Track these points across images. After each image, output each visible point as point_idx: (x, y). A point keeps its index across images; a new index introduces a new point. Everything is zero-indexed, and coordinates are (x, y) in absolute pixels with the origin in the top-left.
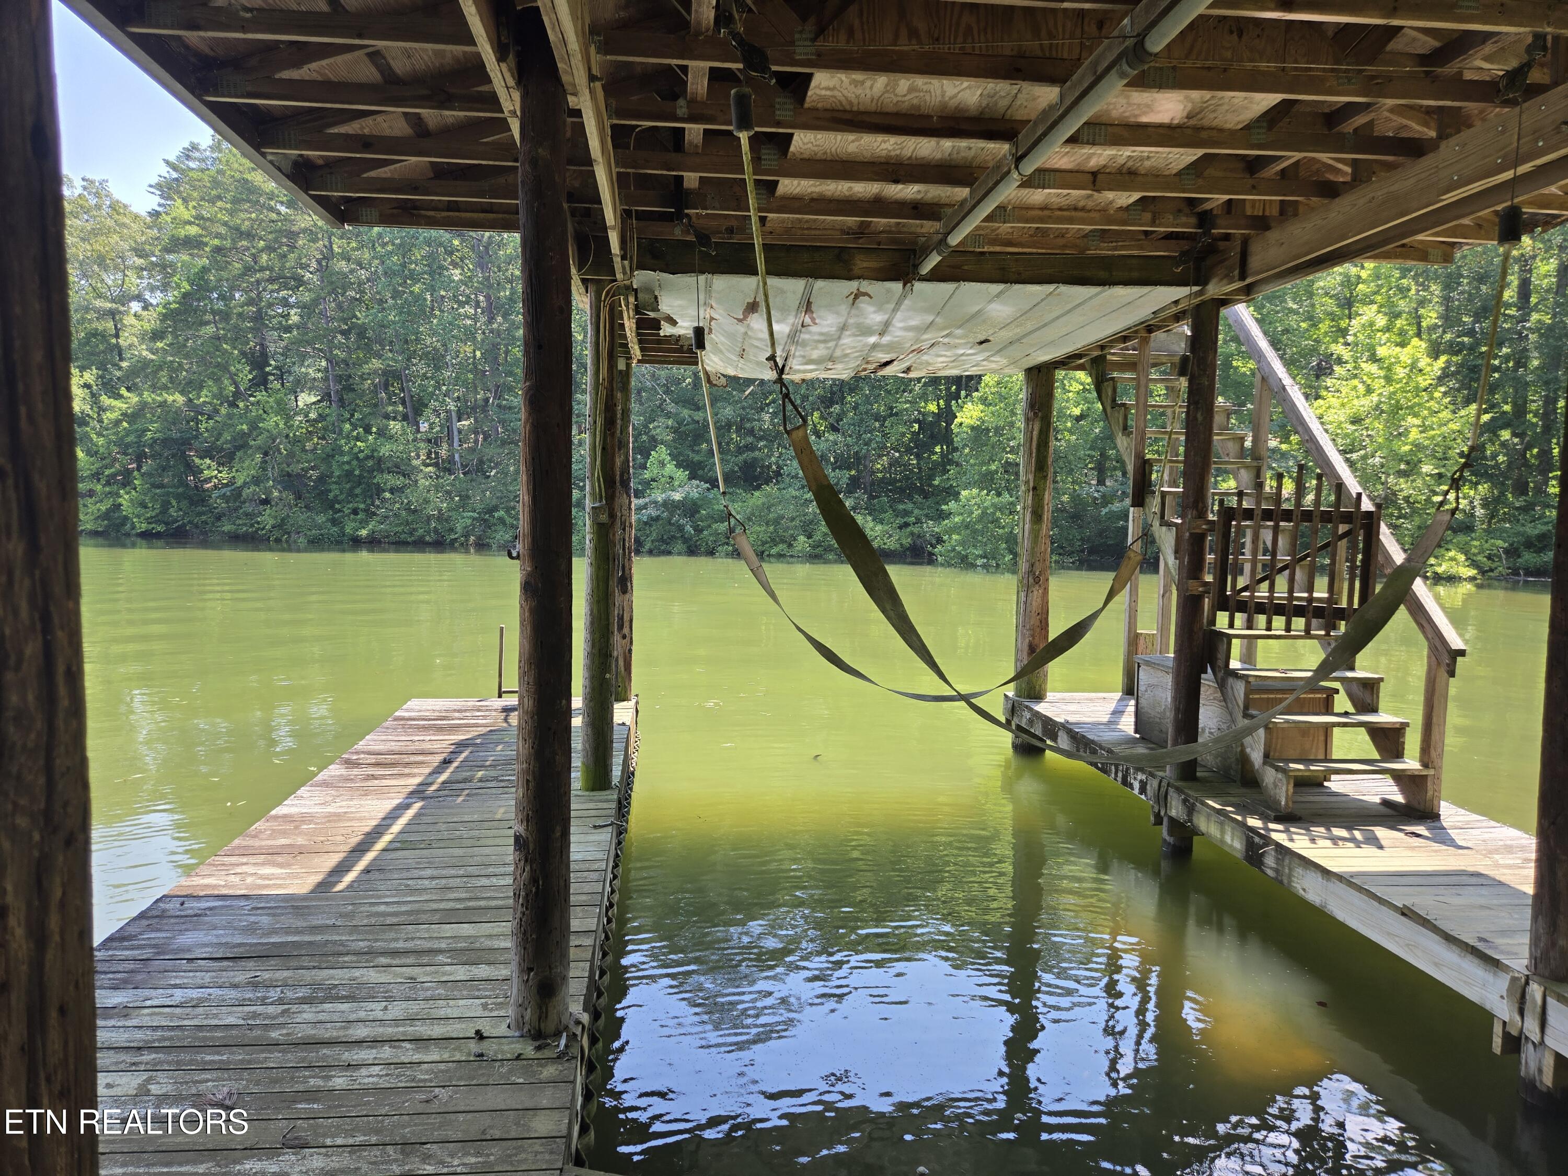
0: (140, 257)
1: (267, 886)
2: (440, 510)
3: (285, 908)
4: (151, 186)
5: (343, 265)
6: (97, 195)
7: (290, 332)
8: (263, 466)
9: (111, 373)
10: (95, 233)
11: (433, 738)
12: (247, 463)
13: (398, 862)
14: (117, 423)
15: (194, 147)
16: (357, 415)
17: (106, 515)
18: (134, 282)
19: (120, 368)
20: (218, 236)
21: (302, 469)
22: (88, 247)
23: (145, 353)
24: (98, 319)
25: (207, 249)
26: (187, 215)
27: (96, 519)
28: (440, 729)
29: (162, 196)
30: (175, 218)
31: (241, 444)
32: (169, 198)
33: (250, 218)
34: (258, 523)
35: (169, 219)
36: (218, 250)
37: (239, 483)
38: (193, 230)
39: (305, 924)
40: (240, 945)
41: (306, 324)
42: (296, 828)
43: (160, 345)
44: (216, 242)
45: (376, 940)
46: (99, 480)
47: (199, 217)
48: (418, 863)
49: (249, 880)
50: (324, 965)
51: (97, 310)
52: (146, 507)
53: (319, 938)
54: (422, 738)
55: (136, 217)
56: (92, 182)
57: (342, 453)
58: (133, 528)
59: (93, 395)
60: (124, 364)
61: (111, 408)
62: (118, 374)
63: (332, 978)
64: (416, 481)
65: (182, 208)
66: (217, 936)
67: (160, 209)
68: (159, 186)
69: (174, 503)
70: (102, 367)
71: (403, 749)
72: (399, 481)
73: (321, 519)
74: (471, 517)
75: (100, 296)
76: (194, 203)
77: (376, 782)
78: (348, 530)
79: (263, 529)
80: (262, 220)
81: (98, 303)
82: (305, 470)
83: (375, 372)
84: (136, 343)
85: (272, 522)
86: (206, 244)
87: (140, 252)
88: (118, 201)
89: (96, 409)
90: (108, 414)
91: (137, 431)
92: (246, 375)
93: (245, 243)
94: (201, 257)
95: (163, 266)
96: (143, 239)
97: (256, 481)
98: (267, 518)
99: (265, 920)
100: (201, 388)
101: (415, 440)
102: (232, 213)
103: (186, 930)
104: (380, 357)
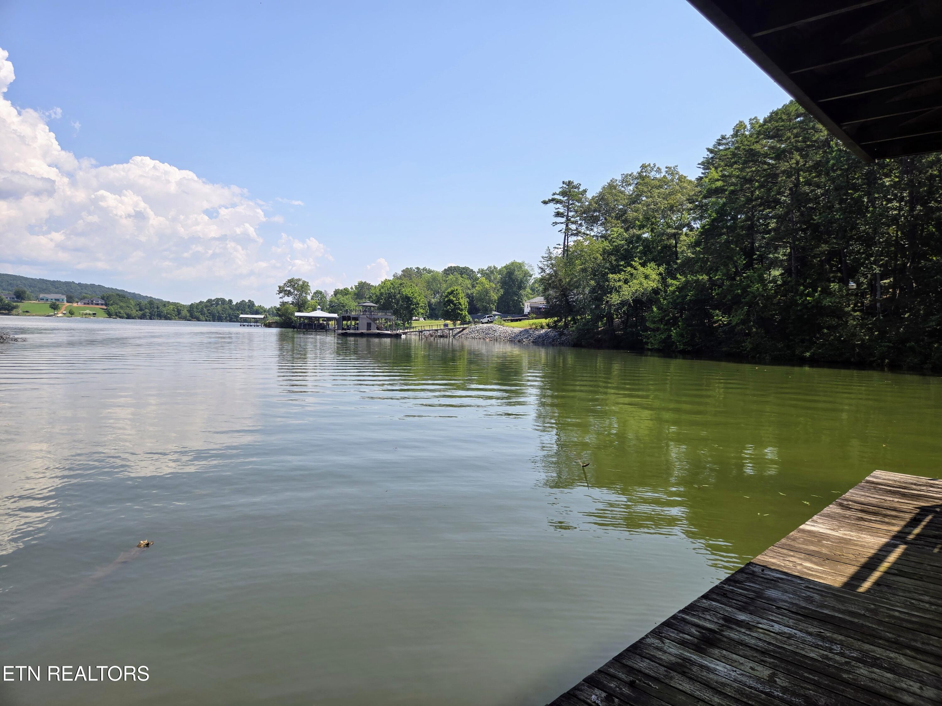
0: (690, 203)
1: (812, 575)
2: (863, 340)
3: (828, 593)
4: (699, 164)
5: (807, 189)
6: (672, 174)
7: (769, 234)
8: (748, 314)
9: (672, 266)
10: (670, 194)
11: (900, 500)
12: (739, 312)
13: (900, 584)
14: (674, 292)
15: (723, 138)
16: (808, 281)
17: (664, 341)
18: (687, 217)
19: (677, 263)
20: (733, 184)
21: (771, 315)
22: (666, 202)
23: (689, 254)
24: (667, 239)
25: (727, 193)
26: (716, 176)
27: (660, 343)
28: (904, 495)
29: (704, 169)
30: (710, 179)
31: (737, 301)
32: (708, 168)
33: (752, 171)
34: (742, 346)
35: (707, 180)
36: (732, 192)
37: (734, 323)
38: (719, 184)
39: (844, 608)
40: (805, 608)
41: (780, 227)
42: (819, 541)
43: (698, 249)
44: (732, 188)
45: (899, 636)
46: (662, 323)
47: (723, 176)
48: (915, 589)
49: (799, 567)
50: (866, 641)
51: (667, 234)
52: (683, 337)
53: (856, 620)
54: (891, 499)
55: (690, 182)
56: (670, 168)
57: (797, 305)
58: (677, 347)
59: (663, 278)
60: (679, 261)
61: (672, 285)
62: (675, 266)
63: (874, 652)
64: (847, 322)
65: (714, 173)
66: (790, 598)
67: (703, 175)
68: (703, 163)
69: (698, 335)
70: (668, 264)
71: (879, 504)
72: (834, 322)
73: (780, 345)
74: (888, 346)
75: (669, 226)
76: (721, 169)
77: (866, 523)
78: (797, 352)
79: (746, 350)
80: (759, 171)
81: (669, 231)
82: (773, 315)
83: (823, 253)
84: (686, 250)
85: (750, 346)
86: (726, 190)
87: (691, 201)
88: (682, 175)
89: (663, 286)
90: (670, 288)
91: (682, 296)
92: (743, 261)
93: (748, 186)
94: (721, 198)
95: (701, 206)
96: (693, 193)
97: (743, 322)
98: (748, 345)
99: (817, 597)
100: (717, 270)
101: (847, 295)
102: (741, 170)
103: (770, 588)
104: (826, 242)
